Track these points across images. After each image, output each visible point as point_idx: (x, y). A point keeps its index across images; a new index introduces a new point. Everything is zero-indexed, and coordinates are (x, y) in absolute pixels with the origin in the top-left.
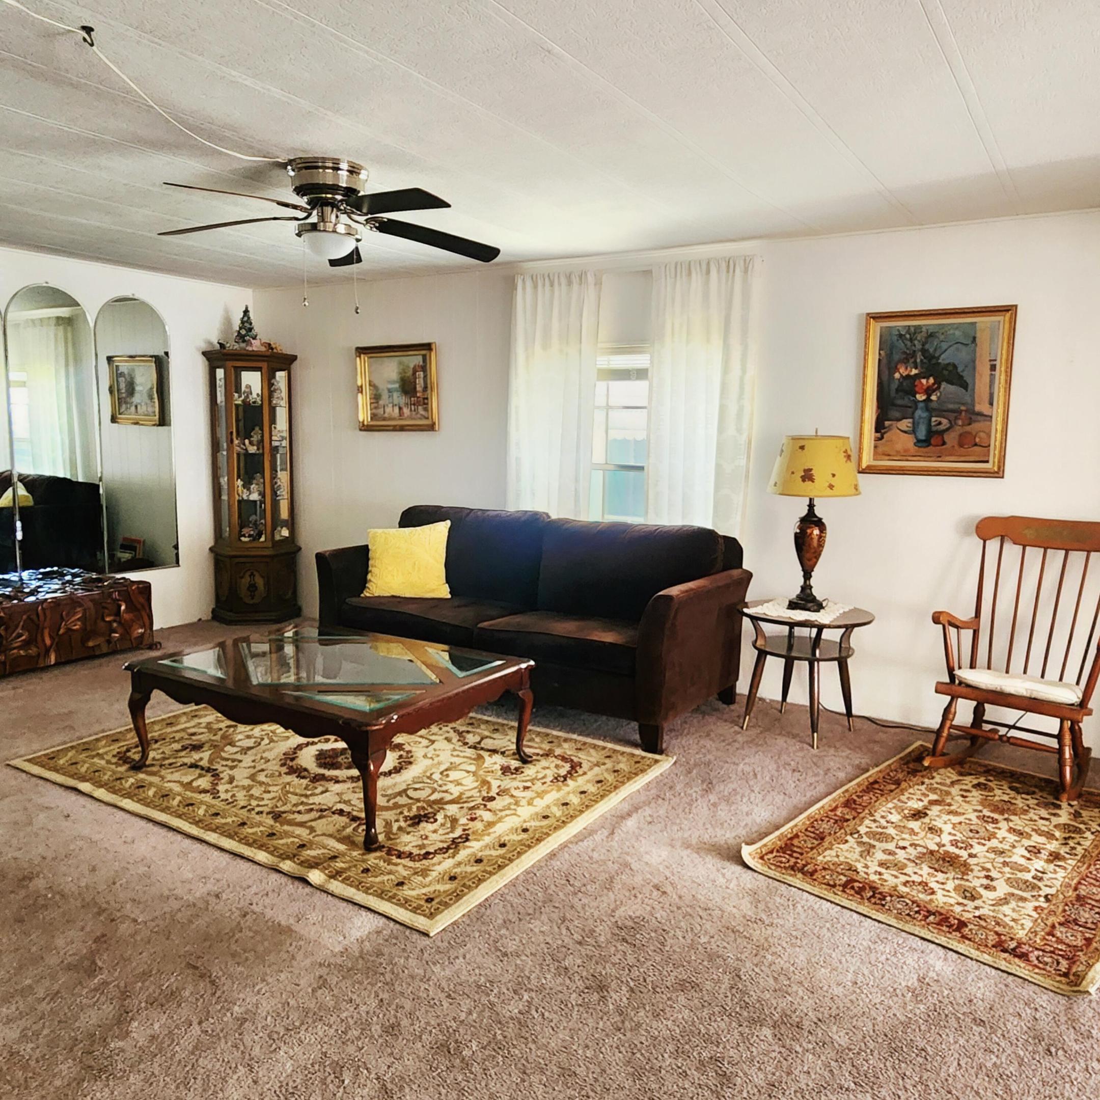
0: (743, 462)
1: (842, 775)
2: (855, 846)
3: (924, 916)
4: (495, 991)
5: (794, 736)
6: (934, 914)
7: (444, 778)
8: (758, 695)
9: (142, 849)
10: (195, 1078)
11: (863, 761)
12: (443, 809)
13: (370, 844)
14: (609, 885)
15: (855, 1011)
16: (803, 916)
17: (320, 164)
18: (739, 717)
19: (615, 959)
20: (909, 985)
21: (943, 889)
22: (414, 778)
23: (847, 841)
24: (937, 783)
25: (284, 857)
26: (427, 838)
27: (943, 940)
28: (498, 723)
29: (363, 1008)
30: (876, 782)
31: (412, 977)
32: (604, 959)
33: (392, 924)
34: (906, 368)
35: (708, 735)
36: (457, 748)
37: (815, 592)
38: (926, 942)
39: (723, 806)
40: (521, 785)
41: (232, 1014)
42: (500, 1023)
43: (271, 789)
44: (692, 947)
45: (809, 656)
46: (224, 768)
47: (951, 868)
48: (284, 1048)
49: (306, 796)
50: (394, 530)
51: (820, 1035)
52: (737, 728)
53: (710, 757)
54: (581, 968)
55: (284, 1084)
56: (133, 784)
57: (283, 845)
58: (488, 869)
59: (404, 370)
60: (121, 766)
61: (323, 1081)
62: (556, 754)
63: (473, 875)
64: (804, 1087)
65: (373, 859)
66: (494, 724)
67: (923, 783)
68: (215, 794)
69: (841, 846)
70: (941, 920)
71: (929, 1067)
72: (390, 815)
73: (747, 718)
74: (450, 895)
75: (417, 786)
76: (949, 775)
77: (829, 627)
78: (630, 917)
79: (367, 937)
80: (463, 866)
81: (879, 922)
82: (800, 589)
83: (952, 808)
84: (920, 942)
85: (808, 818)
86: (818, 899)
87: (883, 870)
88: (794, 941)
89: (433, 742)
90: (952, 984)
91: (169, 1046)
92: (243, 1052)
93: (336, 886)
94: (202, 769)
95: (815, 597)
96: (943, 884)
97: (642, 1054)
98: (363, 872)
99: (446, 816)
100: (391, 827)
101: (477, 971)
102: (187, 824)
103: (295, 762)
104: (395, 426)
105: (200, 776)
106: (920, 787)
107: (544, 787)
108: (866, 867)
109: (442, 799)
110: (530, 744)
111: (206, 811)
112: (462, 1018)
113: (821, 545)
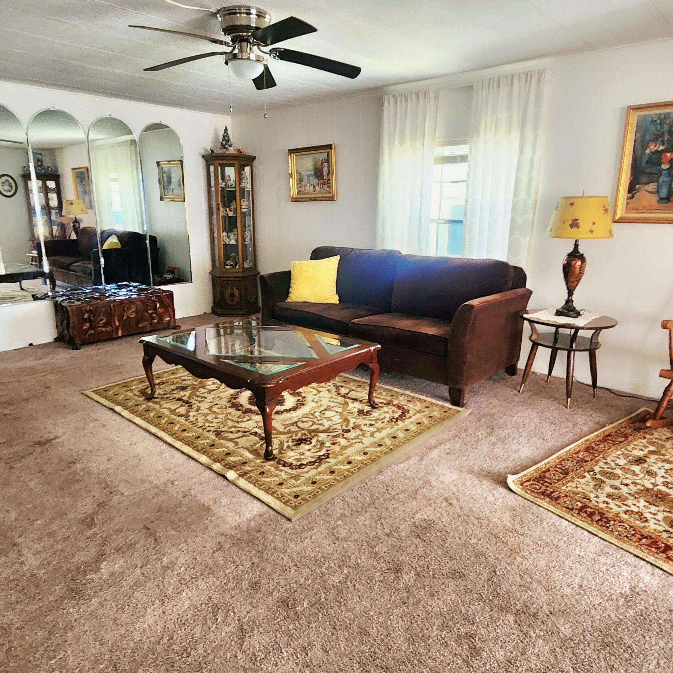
0: (530, 216)
1: (585, 428)
2: (590, 481)
3: (639, 538)
4: (326, 565)
5: (555, 399)
6: (646, 538)
7: (322, 415)
8: (532, 370)
9: (139, 449)
10: (129, 605)
11: (601, 419)
12: (317, 436)
13: (268, 456)
14: (414, 494)
15: (579, 608)
16: (546, 530)
17: (238, 11)
18: (518, 384)
19: (410, 550)
20: (623, 592)
21: (655, 519)
22: (303, 414)
23: (584, 477)
24: (656, 439)
25: (216, 460)
26: (303, 454)
27: (651, 559)
28: (362, 382)
29: (241, 568)
30: (609, 435)
31: (275, 549)
32: (401, 549)
33: (271, 511)
34: (656, 146)
35: (495, 396)
36: (333, 396)
37: (575, 304)
38: (637, 559)
39: (500, 445)
40: (368, 423)
41: (161, 563)
42: (325, 588)
43: (219, 416)
44: (464, 545)
45: (568, 348)
46: (196, 402)
47: (662, 503)
48: (187, 591)
49: (238, 422)
50: (306, 261)
51: (550, 625)
52: (516, 392)
53: (495, 410)
54: (386, 554)
55: (181, 616)
56: (144, 408)
57: (217, 452)
58: (338, 478)
59: (316, 162)
60: (141, 397)
61: (205, 618)
62: (394, 403)
63: (328, 481)
64: (533, 666)
65: (268, 466)
66: (359, 382)
67: (645, 438)
68: (186, 416)
69: (580, 480)
70: (652, 543)
71: (633, 662)
72: (283, 438)
73: (523, 385)
74: (309, 494)
75: (304, 420)
76: (665, 433)
77: (583, 328)
78: (425, 520)
79: (254, 518)
80: (322, 475)
81: (604, 540)
82: (564, 302)
83: (666, 457)
84: (634, 558)
85: (558, 458)
86: (559, 518)
87: (609, 500)
88: (538, 548)
89: (320, 392)
90: (656, 595)
91: (120, 581)
92: (161, 591)
93: (242, 483)
94: (184, 401)
95: (575, 308)
96: (655, 514)
97: (418, 625)
98: (260, 474)
99: (318, 441)
100: (283, 445)
101: (317, 549)
102: (167, 435)
103: (236, 400)
104: (311, 198)
105: (182, 406)
106: (642, 441)
107: (382, 425)
108: (597, 497)
109: (318, 429)
110: (379, 396)
111: (179, 428)
112: (302, 582)
113: (581, 272)
